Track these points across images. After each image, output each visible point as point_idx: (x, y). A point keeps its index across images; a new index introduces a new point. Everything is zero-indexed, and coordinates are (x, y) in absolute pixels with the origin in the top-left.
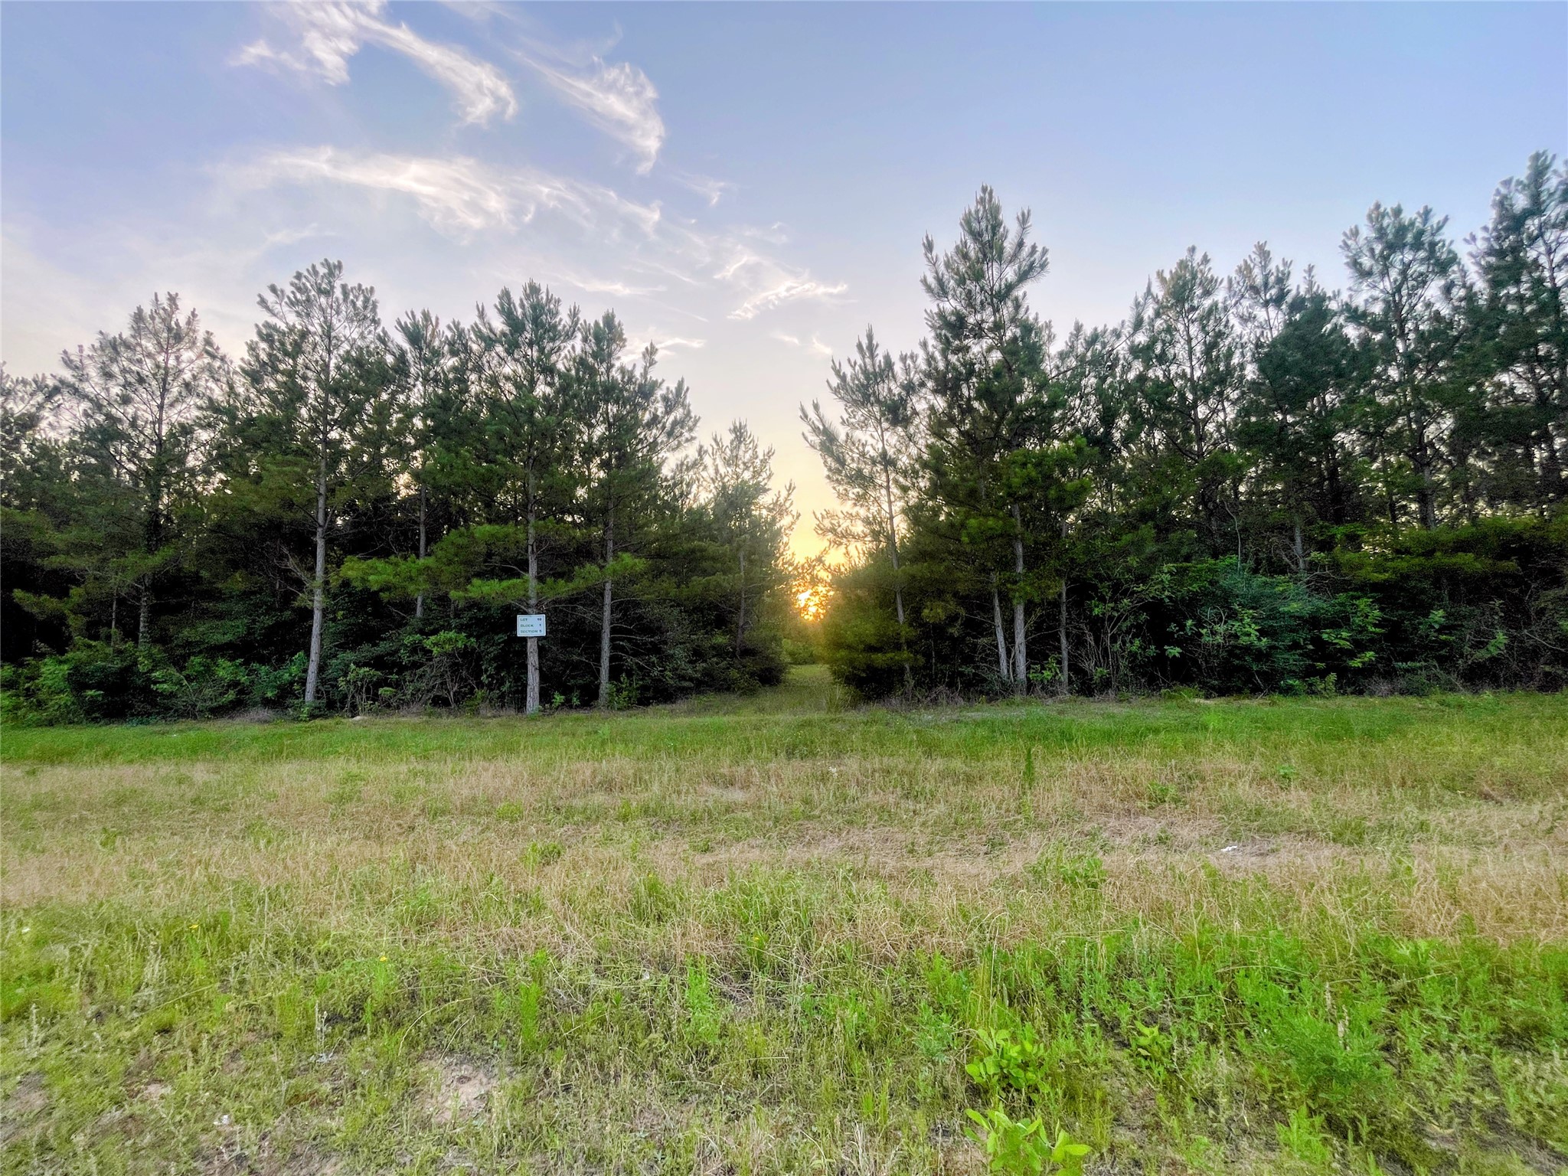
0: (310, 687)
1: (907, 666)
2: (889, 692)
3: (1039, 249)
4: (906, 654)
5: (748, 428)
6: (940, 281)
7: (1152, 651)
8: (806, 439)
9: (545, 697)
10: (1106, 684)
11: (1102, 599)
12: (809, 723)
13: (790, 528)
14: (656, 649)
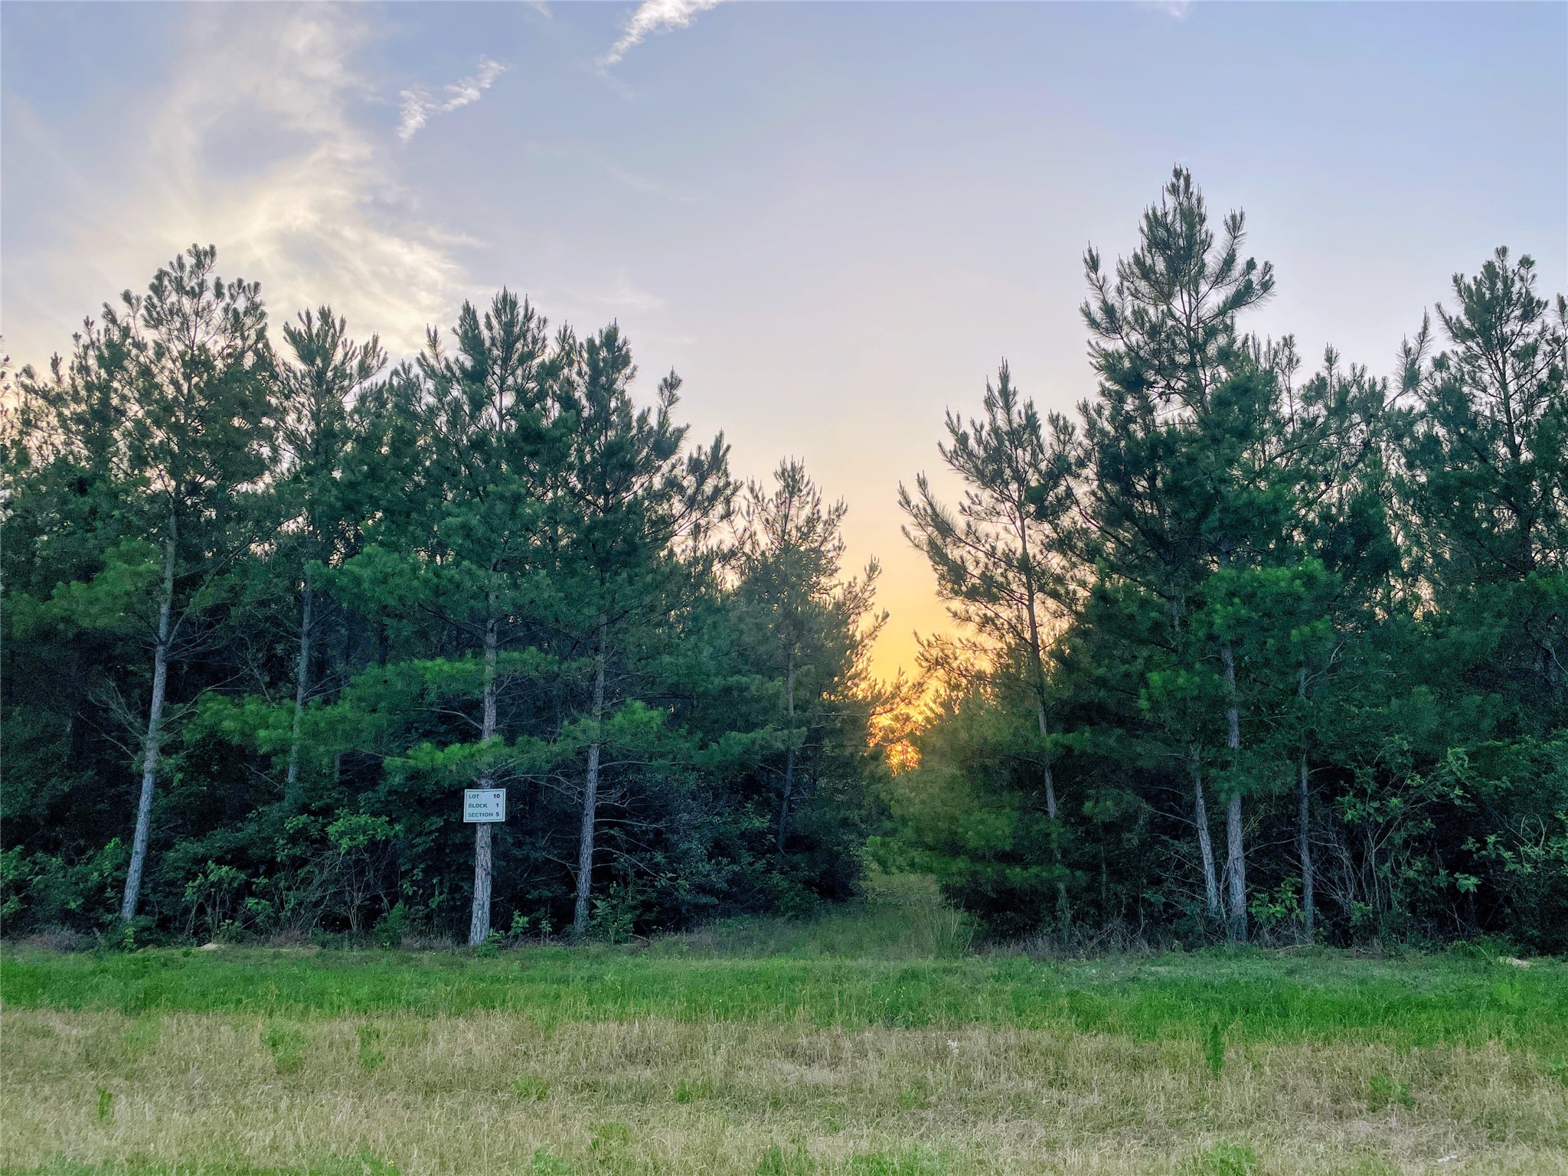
0: (130, 895)
1: (1062, 886)
2: (1034, 927)
3: (1260, 266)
4: (1059, 870)
5: (806, 473)
6: (1109, 310)
7: (1442, 878)
8: (907, 534)
9: (499, 919)
10: (1369, 930)
11: (1361, 794)
12: (914, 975)
13: (872, 635)
14: (659, 841)
